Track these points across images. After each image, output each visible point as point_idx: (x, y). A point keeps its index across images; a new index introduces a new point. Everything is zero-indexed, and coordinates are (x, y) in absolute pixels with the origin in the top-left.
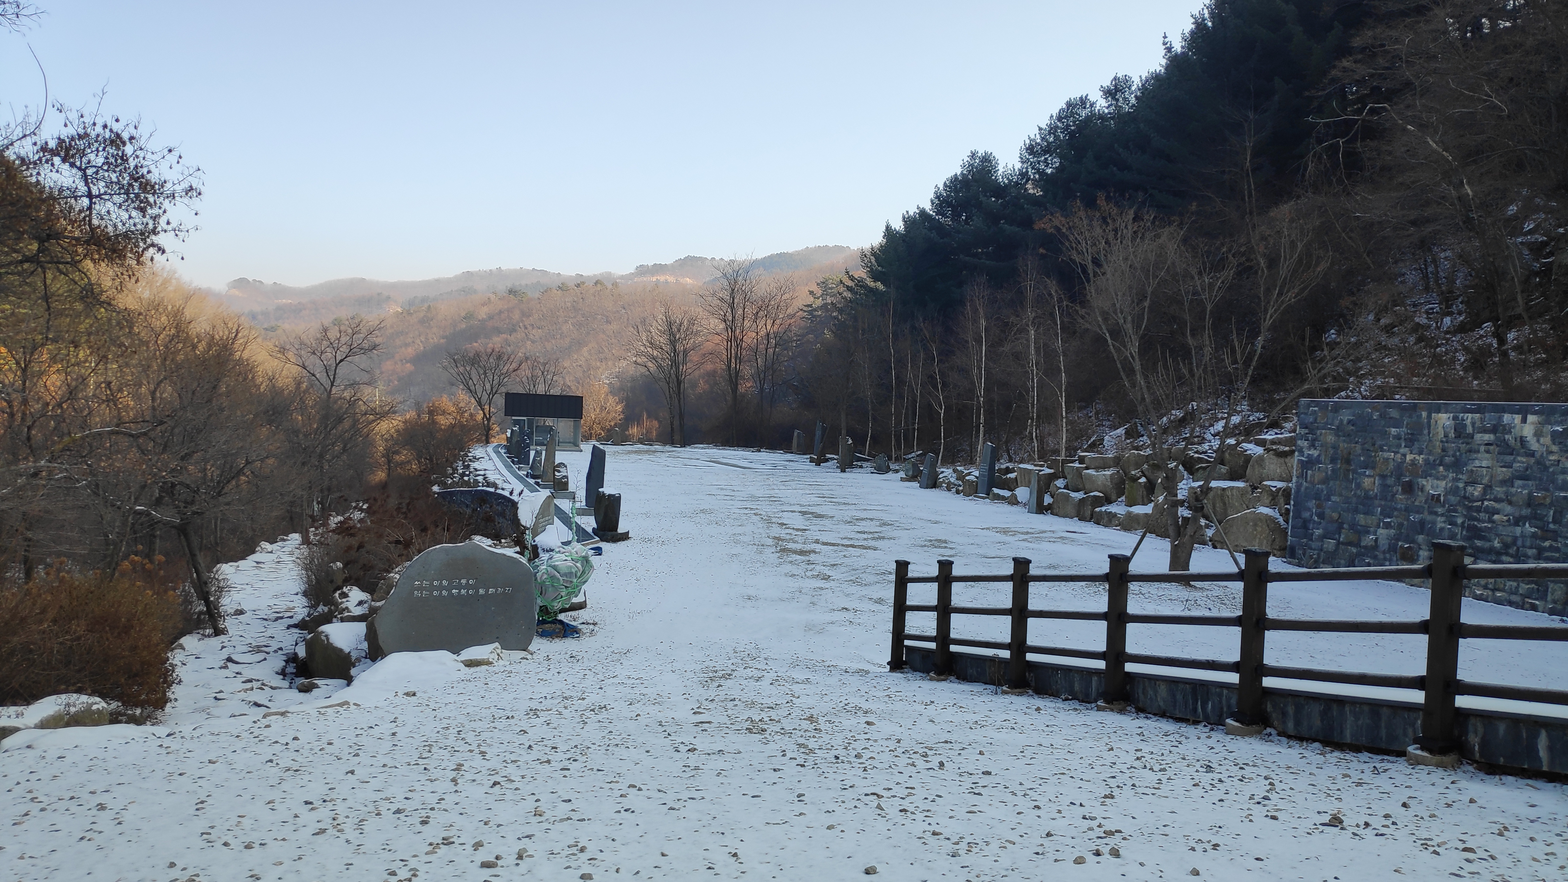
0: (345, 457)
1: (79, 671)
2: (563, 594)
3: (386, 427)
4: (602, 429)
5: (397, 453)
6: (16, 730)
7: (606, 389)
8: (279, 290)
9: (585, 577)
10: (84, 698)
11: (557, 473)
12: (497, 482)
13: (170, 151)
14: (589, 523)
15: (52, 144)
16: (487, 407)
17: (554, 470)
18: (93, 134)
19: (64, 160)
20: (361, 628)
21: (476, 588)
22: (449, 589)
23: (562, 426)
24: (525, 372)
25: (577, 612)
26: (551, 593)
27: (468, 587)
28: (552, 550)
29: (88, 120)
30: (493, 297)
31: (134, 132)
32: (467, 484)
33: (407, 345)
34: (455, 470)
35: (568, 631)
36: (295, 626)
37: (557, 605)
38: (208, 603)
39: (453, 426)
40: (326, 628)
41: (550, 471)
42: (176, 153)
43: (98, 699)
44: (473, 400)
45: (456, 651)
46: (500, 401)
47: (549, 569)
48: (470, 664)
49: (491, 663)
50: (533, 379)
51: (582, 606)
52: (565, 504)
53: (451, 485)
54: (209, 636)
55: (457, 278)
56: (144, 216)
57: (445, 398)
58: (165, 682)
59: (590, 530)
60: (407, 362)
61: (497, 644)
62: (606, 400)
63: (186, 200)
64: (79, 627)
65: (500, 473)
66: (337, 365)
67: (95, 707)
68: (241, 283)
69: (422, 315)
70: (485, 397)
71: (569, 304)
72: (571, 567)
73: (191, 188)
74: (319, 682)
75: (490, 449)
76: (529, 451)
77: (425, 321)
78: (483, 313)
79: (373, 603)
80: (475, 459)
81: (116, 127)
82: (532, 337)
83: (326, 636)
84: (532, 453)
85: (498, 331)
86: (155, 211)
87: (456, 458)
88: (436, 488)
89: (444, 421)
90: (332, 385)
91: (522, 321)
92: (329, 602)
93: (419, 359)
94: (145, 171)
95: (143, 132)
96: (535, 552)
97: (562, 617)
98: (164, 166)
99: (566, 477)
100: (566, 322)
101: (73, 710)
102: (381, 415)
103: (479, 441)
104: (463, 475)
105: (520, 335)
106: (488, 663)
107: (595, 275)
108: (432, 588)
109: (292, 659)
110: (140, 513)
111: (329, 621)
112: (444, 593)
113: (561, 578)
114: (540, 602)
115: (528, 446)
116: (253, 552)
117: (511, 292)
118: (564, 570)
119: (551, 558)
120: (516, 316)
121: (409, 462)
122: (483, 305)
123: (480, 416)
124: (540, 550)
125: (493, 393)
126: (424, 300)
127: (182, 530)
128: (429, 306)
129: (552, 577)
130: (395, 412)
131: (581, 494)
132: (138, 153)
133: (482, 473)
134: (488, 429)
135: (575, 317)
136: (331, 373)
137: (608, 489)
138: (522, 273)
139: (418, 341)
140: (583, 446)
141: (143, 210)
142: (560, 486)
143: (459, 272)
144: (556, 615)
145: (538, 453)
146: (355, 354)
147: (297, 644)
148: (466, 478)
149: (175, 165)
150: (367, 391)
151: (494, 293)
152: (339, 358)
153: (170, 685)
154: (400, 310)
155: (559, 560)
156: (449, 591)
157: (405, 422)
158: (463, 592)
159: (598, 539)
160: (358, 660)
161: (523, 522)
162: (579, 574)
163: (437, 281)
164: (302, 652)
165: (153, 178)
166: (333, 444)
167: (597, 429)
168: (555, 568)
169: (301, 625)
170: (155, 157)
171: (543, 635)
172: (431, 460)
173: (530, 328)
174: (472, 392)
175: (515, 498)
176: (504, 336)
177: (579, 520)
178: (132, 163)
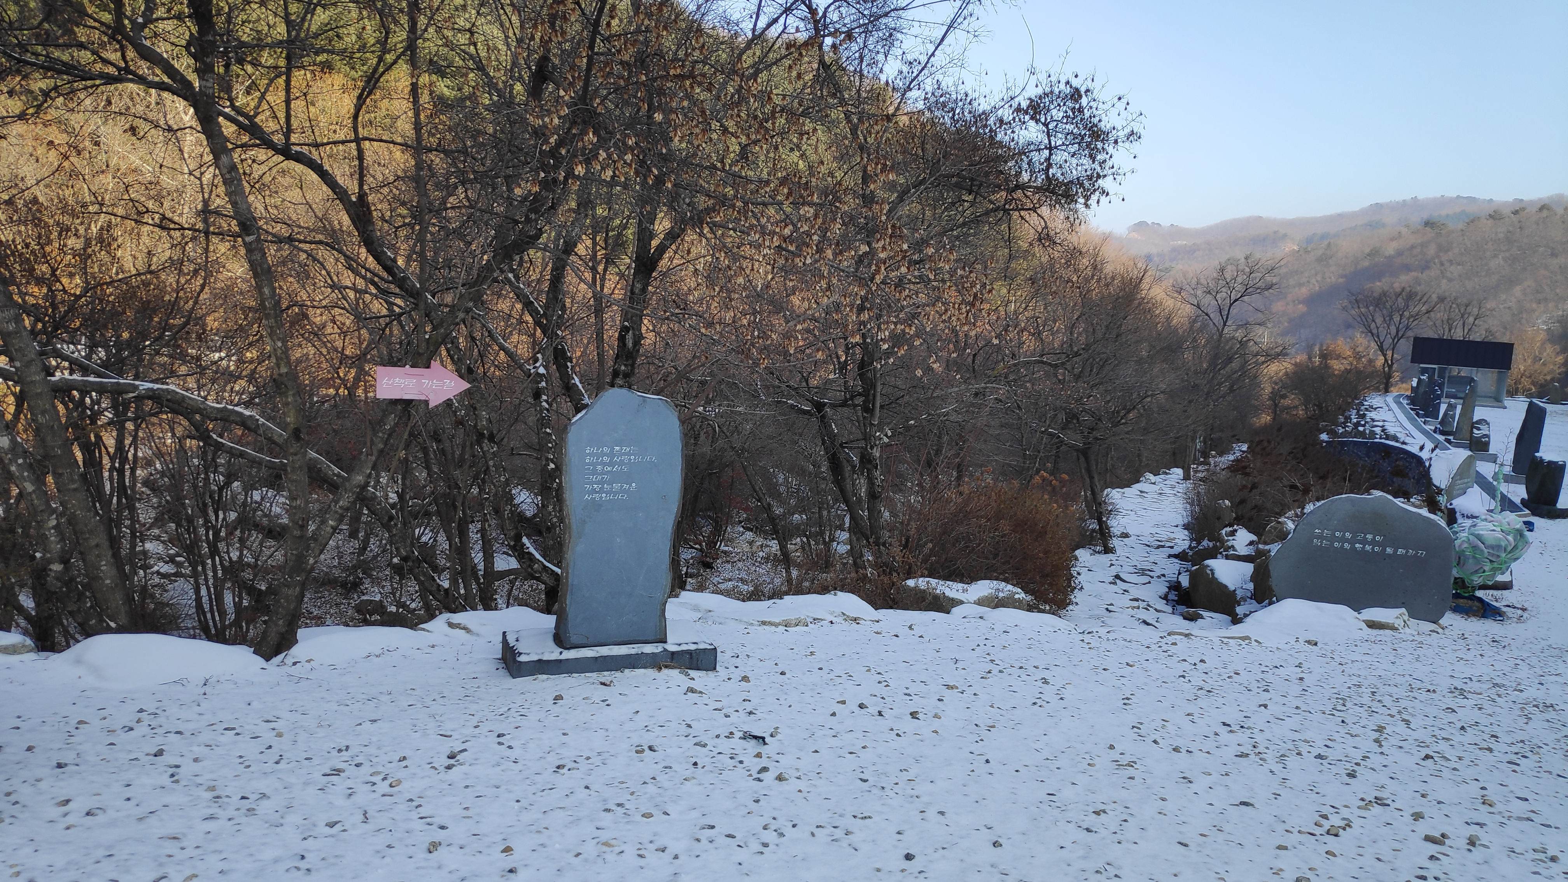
0: (1229, 398)
1: (1004, 564)
2: (1486, 568)
3: (1276, 369)
4: (1533, 383)
5: (1284, 397)
6: (962, 602)
7: (1542, 336)
8: (1176, 232)
9: (1517, 553)
10: (1010, 587)
11: (1475, 431)
12: (1398, 435)
13: (1120, 99)
14: (1518, 492)
15: (1024, 105)
16: (1389, 353)
17: (1473, 427)
18: (1056, 91)
19: (1032, 118)
20: (1248, 568)
21: (1383, 545)
22: (1352, 542)
23: (1485, 378)
24: (1439, 315)
25: (1504, 592)
26: (1471, 565)
27: (1373, 543)
28: (1476, 517)
29: (1054, 79)
30: (1404, 230)
31: (1089, 83)
32: (1362, 434)
33: (1300, 285)
34: (1348, 419)
35: (1487, 611)
36: (1175, 556)
37: (1477, 580)
38: (1100, 522)
39: (1348, 371)
40: (1209, 562)
41: (1466, 428)
42: (1124, 101)
43: (1019, 590)
44: (1373, 344)
45: (1357, 609)
46: (1406, 347)
47: (1471, 537)
48: (1372, 625)
49: (1397, 629)
50: (1450, 322)
51: (1507, 586)
52: (1486, 469)
53: (1343, 435)
54: (1099, 553)
55: (1364, 212)
56: (1094, 162)
57: (1340, 341)
58: (1070, 586)
59: (1517, 501)
60: (1300, 303)
61: (1403, 610)
62: (1542, 348)
63: (1127, 144)
64: (1005, 526)
65: (1402, 426)
66: (1231, 305)
67: (1017, 596)
68: (1141, 226)
69: (1320, 252)
70: (1388, 341)
71: (1501, 236)
72: (1500, 539)
73: (1132, 133)
74: (1205, 614)
75: (1390, 399)
76: (1439, 404)
77: (1323, 260)
78: (1390, 249)
79: (1261, 546)
80: (1372, 408)
81: (1075, 83)
82: (1448, 274)
83: (1212, 570)
84: (1443, 408)
85: (1407, 268)
86: (1100, 157)
87: (1349, 406)
88: (1324, 437)
89: (1338, 366)
90: (1225, 325)
91: (1438, 257)
92: (1216, 538)
93: (1312, 300)
94: (1097, 119)
95: (1096, 86)
96: (1451, 517)
97: (1480, 594)
98: (1113, 112)
99: (1487, 436)
100: (1496, 256)
101: (1001, 595)
102: (1272, 356)
103: (1377, 390)
104: (1357, 424)
105: (1434, 272)
106: (1393, 628)
107: (1540, 199)
108: (1333, 538)
109: (1175, 586)
110: (1051, 434)
111: (1214, 557)
112: (1346, 545)
113: (1486, 551)
114: (1455, 573)
115: (1439, 397)
116: (1138, 481)
117: (1428, 224)
118: (1490, 541)
119: (1475, 526)
120: (1432, 250)
121: (1296, 407)
122: (1392, 240)
123: (1381, 360)
124: (1458, 515)
125: (1397, 337)
126: (1323, 237)
127: (1084, 453)
128: (1329, 244)
129: (1475, 548)
130: (1286, 355)
131: (1508, 457)
132: (1092, 104)
133: (1380, 424)
134: (1388, 376)
135: (1507, 250)
136: (1225, 313)
137: (1547, 452)
138: (1443, 202)
139: (1313, 281)
140: (1508, 402)
141: (1093, 158)
142: (1479, 446)
143: (1366, 204)
144: (1474, 591)
145: (1451, 407)
146: (1250, 294)
147: (1179, 574)
148: (1361, 429)
149: (1123, 112)
150: (1260, 330)
151: (1407, 226)
152: (1233, 298)
153: (1072, 591)
154: (1296, 248)
155: (1485, 529)
156: (1352, 544)
157: (1296, 364)
158: (1368, 548)
159: (1527, 512)
160: (1244, 599)
161: (1436, 481)
162: (1509, 549)
163: (1341, 216)
164: (1185, 581)
165: (1105, 125)
166: (1220, 384)
167: (1526, 383)
168: (1479, 537)
169: (1181, 556)
170: (1105, 107)
171: (1456, 610)
172: (1319, 406)
173: (1447, 264)
174: (1375, 336)
175: (1425, 455)
176: (1414, 274)
177: (1504, 488)
178: (1087, 114)
